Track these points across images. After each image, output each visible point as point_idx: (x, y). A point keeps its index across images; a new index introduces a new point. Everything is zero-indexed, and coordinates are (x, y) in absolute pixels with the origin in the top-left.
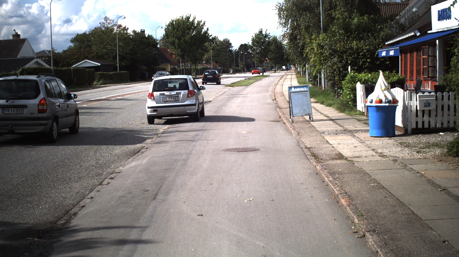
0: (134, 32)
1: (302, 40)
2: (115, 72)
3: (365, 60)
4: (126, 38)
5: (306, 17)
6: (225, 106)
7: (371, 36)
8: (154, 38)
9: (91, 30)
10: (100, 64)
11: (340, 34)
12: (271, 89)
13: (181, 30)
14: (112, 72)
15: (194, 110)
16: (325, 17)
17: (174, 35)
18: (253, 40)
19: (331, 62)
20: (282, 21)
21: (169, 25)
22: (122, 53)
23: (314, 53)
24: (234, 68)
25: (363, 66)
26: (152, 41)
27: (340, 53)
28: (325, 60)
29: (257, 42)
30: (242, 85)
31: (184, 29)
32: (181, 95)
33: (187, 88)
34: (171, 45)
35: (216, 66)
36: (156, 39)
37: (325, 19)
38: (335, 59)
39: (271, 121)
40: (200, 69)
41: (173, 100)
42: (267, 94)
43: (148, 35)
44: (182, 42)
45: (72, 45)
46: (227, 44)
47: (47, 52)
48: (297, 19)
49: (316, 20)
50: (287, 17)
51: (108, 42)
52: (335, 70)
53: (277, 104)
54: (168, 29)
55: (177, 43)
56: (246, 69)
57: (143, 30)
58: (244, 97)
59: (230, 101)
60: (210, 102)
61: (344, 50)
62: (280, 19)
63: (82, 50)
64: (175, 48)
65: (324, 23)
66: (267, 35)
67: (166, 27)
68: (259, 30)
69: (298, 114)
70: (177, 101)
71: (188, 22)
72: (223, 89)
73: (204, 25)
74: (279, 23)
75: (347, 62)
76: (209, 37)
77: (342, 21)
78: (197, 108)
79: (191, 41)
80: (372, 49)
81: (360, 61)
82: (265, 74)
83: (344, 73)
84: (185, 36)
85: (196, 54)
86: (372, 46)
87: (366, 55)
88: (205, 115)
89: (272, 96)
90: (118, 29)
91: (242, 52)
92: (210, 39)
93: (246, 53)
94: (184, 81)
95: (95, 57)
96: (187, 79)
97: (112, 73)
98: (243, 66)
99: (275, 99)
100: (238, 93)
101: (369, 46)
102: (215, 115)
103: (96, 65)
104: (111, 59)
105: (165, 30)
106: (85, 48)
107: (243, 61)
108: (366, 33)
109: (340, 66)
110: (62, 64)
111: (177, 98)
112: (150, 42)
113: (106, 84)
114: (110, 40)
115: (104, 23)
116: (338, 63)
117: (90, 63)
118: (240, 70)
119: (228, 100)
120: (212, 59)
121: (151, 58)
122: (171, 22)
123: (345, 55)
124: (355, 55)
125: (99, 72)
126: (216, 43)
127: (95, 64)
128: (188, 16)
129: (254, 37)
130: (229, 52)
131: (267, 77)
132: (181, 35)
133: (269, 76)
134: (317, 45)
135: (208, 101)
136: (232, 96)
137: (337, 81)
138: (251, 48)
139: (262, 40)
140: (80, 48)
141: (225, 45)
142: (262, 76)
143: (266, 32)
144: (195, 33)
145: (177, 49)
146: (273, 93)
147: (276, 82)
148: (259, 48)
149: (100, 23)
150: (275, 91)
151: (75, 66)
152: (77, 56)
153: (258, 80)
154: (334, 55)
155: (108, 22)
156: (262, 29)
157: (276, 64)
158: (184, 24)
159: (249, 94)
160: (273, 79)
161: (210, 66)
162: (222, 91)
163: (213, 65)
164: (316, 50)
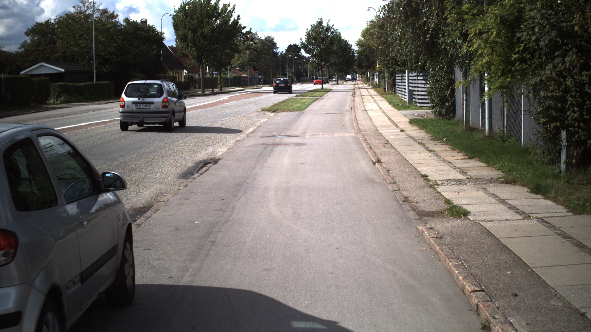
0: (127, 20)
2: (89, 83)
8: (158, 30)
9: (58, 17)
10: (63, 70)
13: (198, 17)
14: (83, 82)
17: (186, 25)
18: (308, 35)
21: (179, 11)
22: (101, 53)
26: (154, 34)
29: (315, 39)
30: (291, 108)
31: (202, 17)
35: (255, 74)
36: (161, 33)
38: (567, 59)
40: (231, 79)
44: (197, 37)
45: (28, 39)
46: (270, 43)
51: (82, 35)
53: (395, 187)
54: (178, 16)
55: (191, 38)
56: (295, 79)
57: (145, 20)
60: (215, 161)
63: (41, 48)
64: (188, 45)
66: (329, 27)
67: (175, 14)
68: (318, 20)
71: (208, 7)
72: (258, 116)
73: (233, 11)
76: (241, 30)
79: (212, 34)
82: (326, 86)
84: (203, 27)
85: (222, 55)
89: (362, 144)
90: (102, 16)
91: (290, 56)
92: (243, 33)
93: (296, 57)
95: (61, 59)
97: (82, 84)
98: (293, 74)
99: (379, 161)
100: (284, 129)
103: (58, 72)
104: (85, 62)
105: (173, 18)
106: (47, 44)
107: (291, 67)
112: (151, 36)
113: (70, 102)
114: (85, 32)
115: (80, 7)
117: (49, 67)
120: (249, 64)
121: (150, 60)
122: (183, 5)
125: (60, 83)
127: (57, 70)
129: (310, 31)
130: (274, 55)
131: (329, 91)
132: (197, 26)
133: (332, 90)
134: (499, 19)
135: (213, 157)
136: (270, 140)
137: (571, 123)
138: (304, 47)
139: (322, 36)
140: (39, 44)
141: (267, 45)
142: (321, 90)
143: (328, 24)
144: (218, 23)
145: (191, 49)
146: (358, 133)
147: (349, 102)
148: (316, 47)
149: (74, 7)
150: (361, 128)
151: (24, 73)
152: (33, 57)
153: (318, 97)
154: (564, 47)
155: (86, 5)
156: (322, 18)
157: (339, 72)
158: (201, 9)
159: (308, 136)
160: (342, 96)
161: (246, 75)
162: (254, 122)
163: (249, 73)
164: (495, 33)
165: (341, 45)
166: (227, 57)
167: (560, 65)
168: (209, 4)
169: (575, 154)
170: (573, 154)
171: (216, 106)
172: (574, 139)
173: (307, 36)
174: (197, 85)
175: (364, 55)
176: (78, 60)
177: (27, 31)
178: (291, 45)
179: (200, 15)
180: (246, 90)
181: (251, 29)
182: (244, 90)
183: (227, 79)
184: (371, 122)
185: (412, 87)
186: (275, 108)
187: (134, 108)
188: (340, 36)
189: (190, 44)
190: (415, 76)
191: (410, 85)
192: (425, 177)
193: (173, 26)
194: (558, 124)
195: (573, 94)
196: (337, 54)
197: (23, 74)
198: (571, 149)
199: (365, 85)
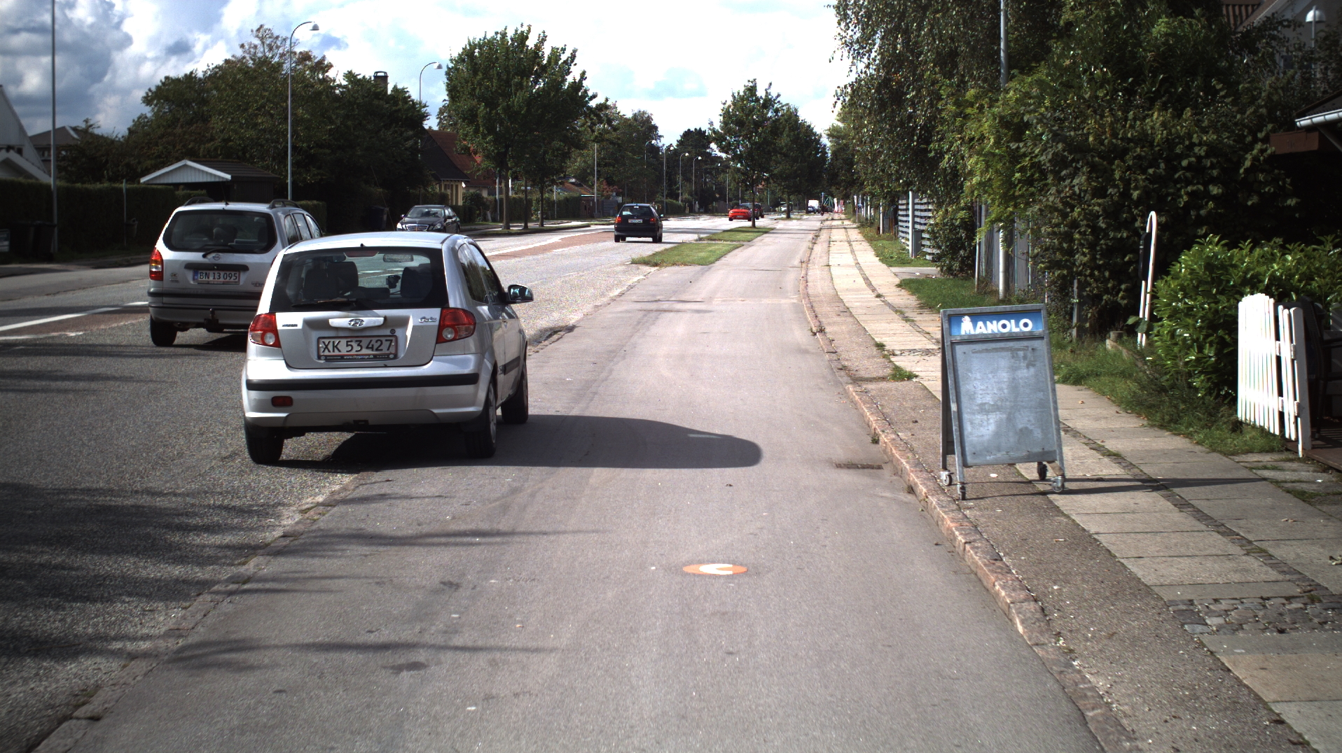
0: (350, 76)
1: (923, 106)
3: (1201, 188)
4: (319, 94)
5: (943, 16)
6: (624, 358)
7: (1222, 93)
8: (413, 97)
9: (211, 67)
10: (228, 177)
11: (1092, 79)
12: (791, 278)
13: (499, 74)
15: (471, 402)
16: (1016, 23)
17: (474, 89)
18: (727, 115)
19: (1059, 192)
20: (850, 32)
21: (461, 60)
22: (303, 143)
23: (985, 155)
24: (662, 202)
25: (1192, 213)
26: (406, 106)
27: (1099, 158)
28: (1029, 182)
29: (740, 123)
30: (688, 259)
31: (508, 73)
32: (409, 333)
33: (436, 296)
34: (464, 121)
35: (610, 193)
36: (420, 103)
37: (1016, 29)
38: (1076, 181)
39: (839, 466)
40: (559, 202)
41: (369, 352)
42: (783, 301)
43: (395, 89)
44: (497, 114)
45: (147, 111)
46: (643, 127)
47: (72, 133)
48: (907, 25)
49: (981, 31)
50: (869, 18)
51: (263, 106)
52: (1074, 225)
53: (834, 357)
54: (457, 70)
55: (484, 117)
56: (697, 206)
57: (383, 74)
58: (698, 311)
59: (648, 329)
60: (570, 329)
61: (1115, 146)
62: (843, 24)
63: (178, 130)
64: (476, 131)
65: (1012, 45)
66: (770, 99)
67: (451, 65)
68: (747, 84)
69: (989, 452)
70: (386, 357)
71: (522, 52)
72: (624, 272)
73: (572, 61)
74: (839, 37)
75: (1125, 195)
76: (587, 102)
77: (1105, 32)
78: (482, 395)
79: (528, 111)
80: (1229, 146)
81: (1179, 190)
82: (760, 223)
83: (1114, 238)
84: (509, 95)
85: (545, 152)
86: (1227, 134)
87: (1205, 168)
88: (530, 412)
89: (803, 312)
90: (301, 67)
91: (687, 154)
92: (590, 108)
93: (700, 158)
94: (425, 260)
95: (218, 152)
96: (440, 250)
98: (691, 195)
99: (822, 331)
100: (675, 292)
101: (1216, 131)
102: (575, 412)
103: (217, 180)
104: (269, 161)
105: (447, 74)
106: (190, 123)
107: (689, 180)
108: (1199, 78)
109: (1097, 208)
110: (111, 173)
111: (386, 344)
112: (399, 110)
114: (268, 100)
115: (255, 47)
116: (1088, 197)
117: (199, 170)
118: (679, 207)
119: (639, 323)
120: (598, 171)
121: (399, 160)
122: (468, 48)
123: (1118, 166)
124: (1159, 168)
126: (609, 122)
127: (215, 176)
128: (522, 32)
129: (729, 106)
130: (650, 153)
131: (766, 232)
132: (496, 91)
133: (773, 229)
134: (997, 121)
135: (564, 324)
136: (654, 306)
137: (1081, 271)
138: (717, 140)
139: (755, 117)
140: (174, 122)
141: (638, 131)
142: (750, 230)
143: (769, 91)
144: (542, 86)
145: (484, 137)
146: (804, 298)
147: (801, 253)
148: (743, 140)
149: (242, 46)
150: (811, 291)
151: (148, 181)
152: (161, 147)
153: (742, 243)
154: (1074, 165)
155: (268, 42)
156: (755, 80)
157: (793, 193)
158: (507, 58)
159: (716, 301)
160: (791, 241)
161: (592, 193)
162: (620, 282)
163: (598, 190)
164: (992, 140)
165: (798, 134)
166: (557, 156)
167: (1067, 189)
168: (523, 47)
169: (1089, 315)
170: (1087, 315)
171: (543, 253)
172: (1085, 294)
173: (724, 117)
174: (489, 213)
175: (843, 159)
176: (252, 157)
177: (147, 94)
178: (689, 130)
179: (505, 69)
180: (593, 227)
181: (607, 100)
182: (588, 226)
183: (551, 203)
184: (831, 284)
185: (921, 224)
186: (657, 259)
187: (192, 282)
188: (796, 115)
189: (481, 129)
190: (925, 203)
191: (917, 220)
192: (880, 346)
193: (447, 90)
194: (1065, 272)
195: (1083, 230)
196: (785, 155)
197: (147, 183)
198: (1085, 308)
199: (846, 222)
